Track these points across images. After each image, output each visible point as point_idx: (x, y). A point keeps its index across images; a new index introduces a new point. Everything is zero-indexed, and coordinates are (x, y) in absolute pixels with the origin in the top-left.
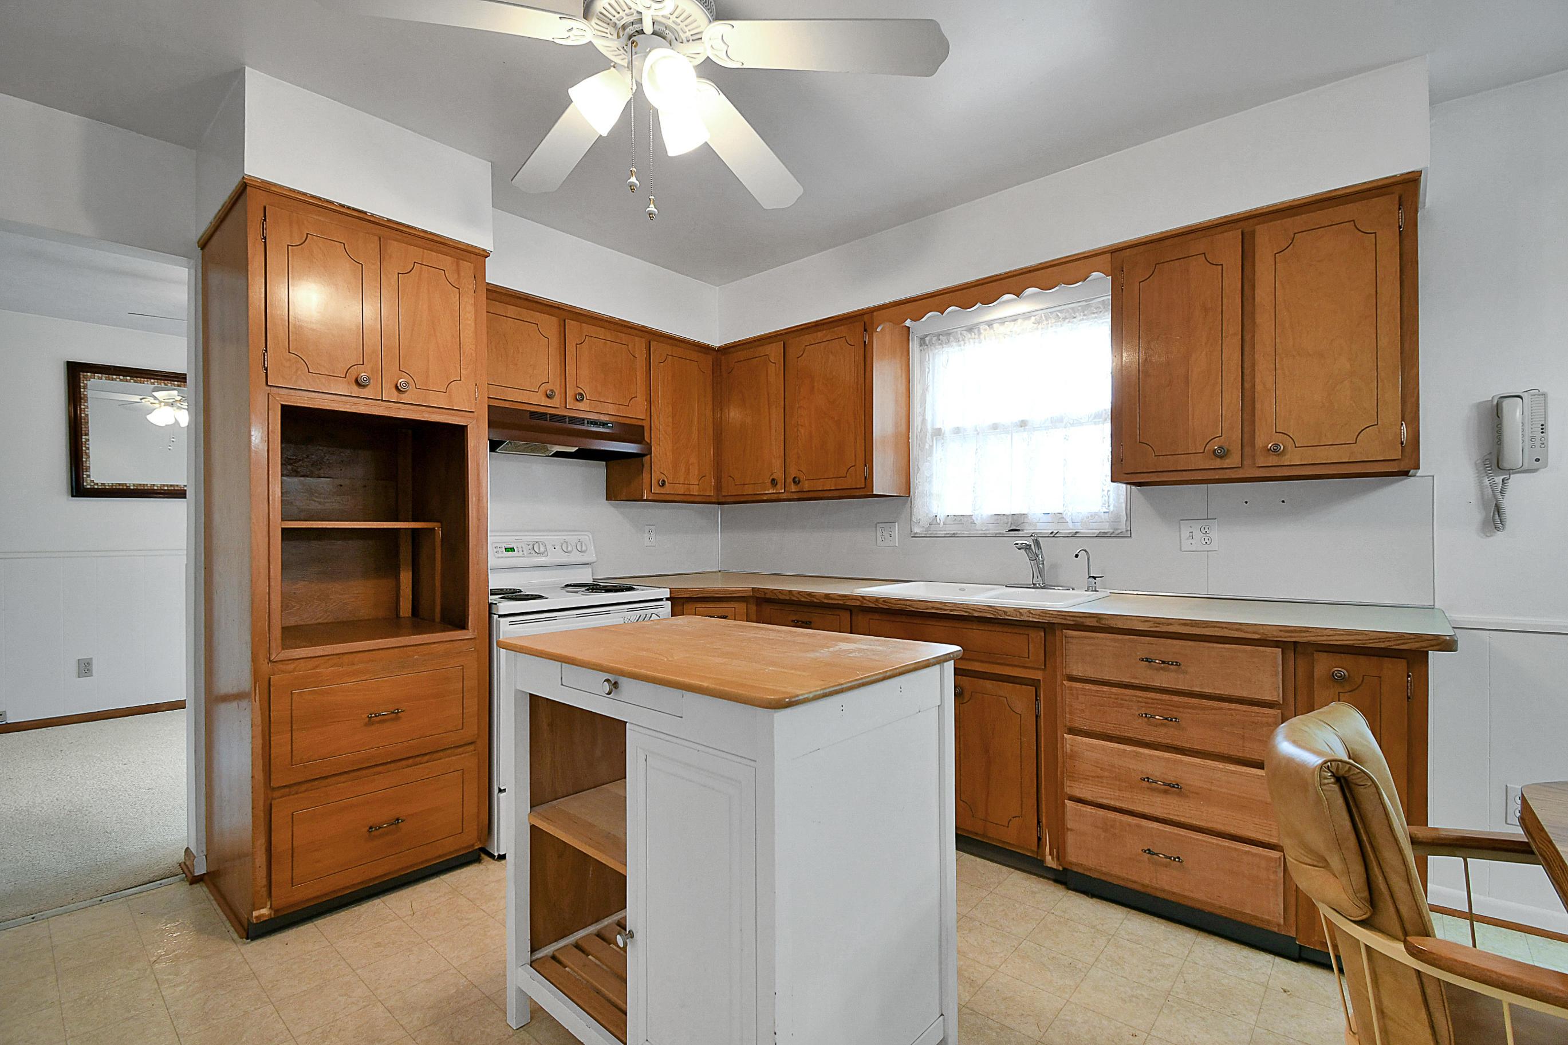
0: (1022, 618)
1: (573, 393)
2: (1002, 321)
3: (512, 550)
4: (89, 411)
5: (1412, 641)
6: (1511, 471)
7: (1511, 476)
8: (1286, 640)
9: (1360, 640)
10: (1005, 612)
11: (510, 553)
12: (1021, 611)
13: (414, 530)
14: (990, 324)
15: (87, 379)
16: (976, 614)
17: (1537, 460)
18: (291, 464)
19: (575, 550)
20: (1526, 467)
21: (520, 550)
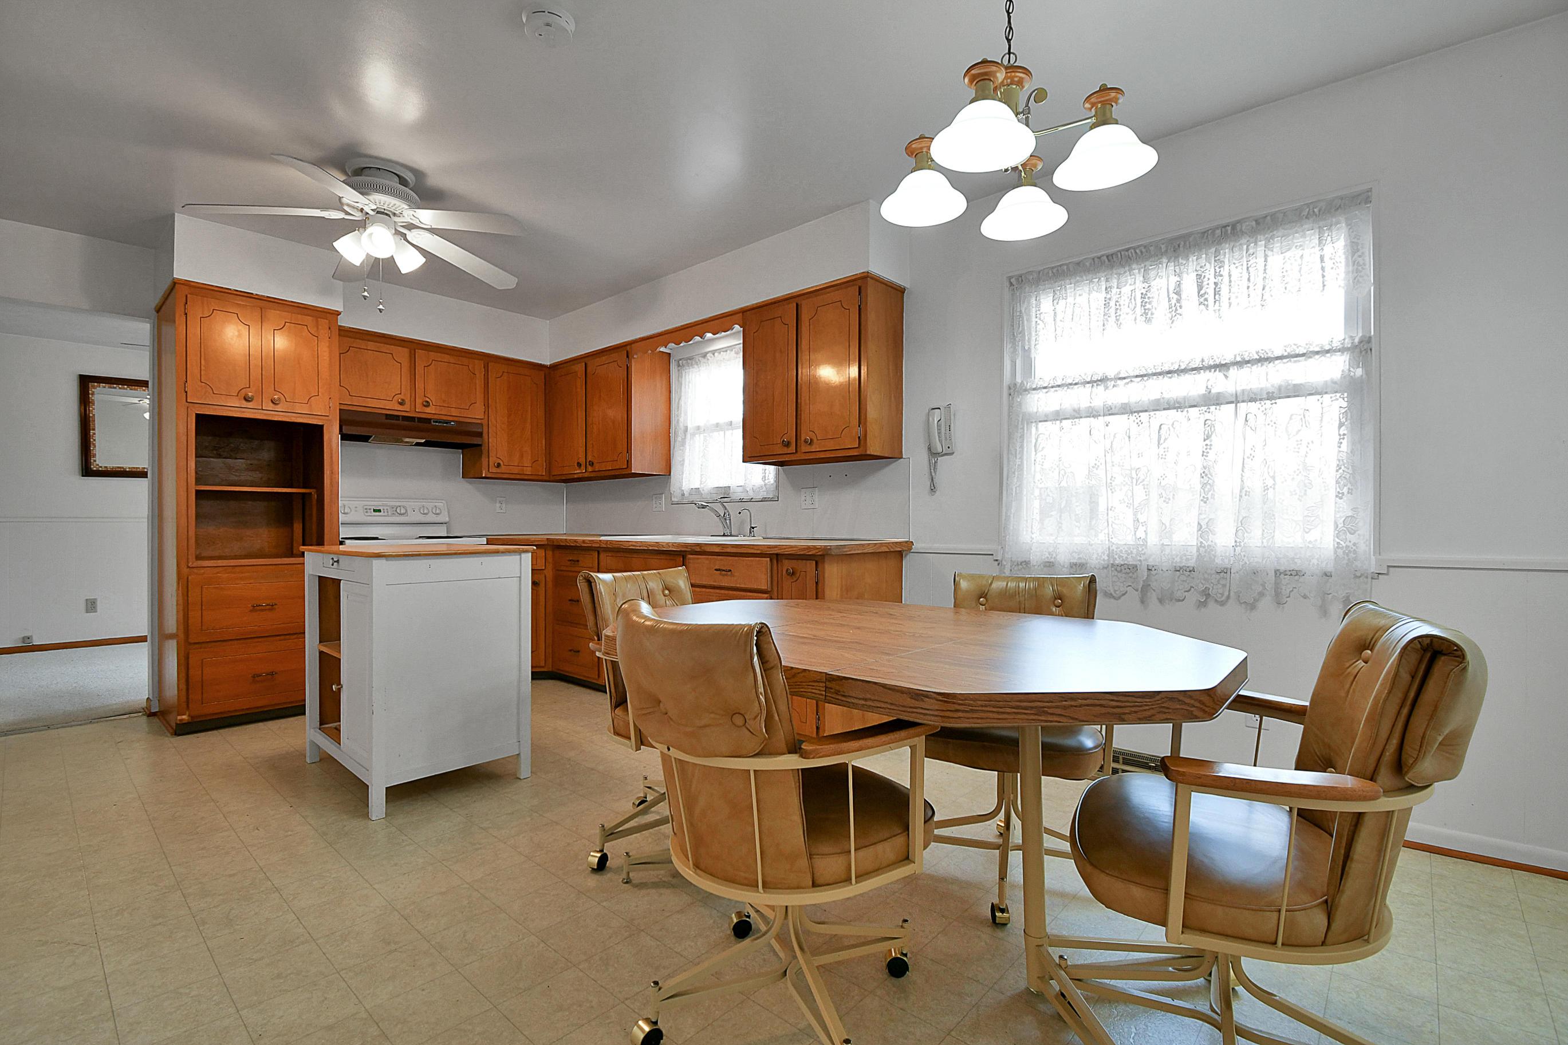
1: (421, 401)
2: (719, 350)
3: (379, 511)
4: (95, 412)
6: (939, 455)
11: (377, 513)
13: (304, 494)
14: (713, 352)
15: (94, 387)
16: (650, 548)
17: (949, 447)
18: (216, 450)
19: (431, 513)
20: (944, 452)
21: (386, 511)
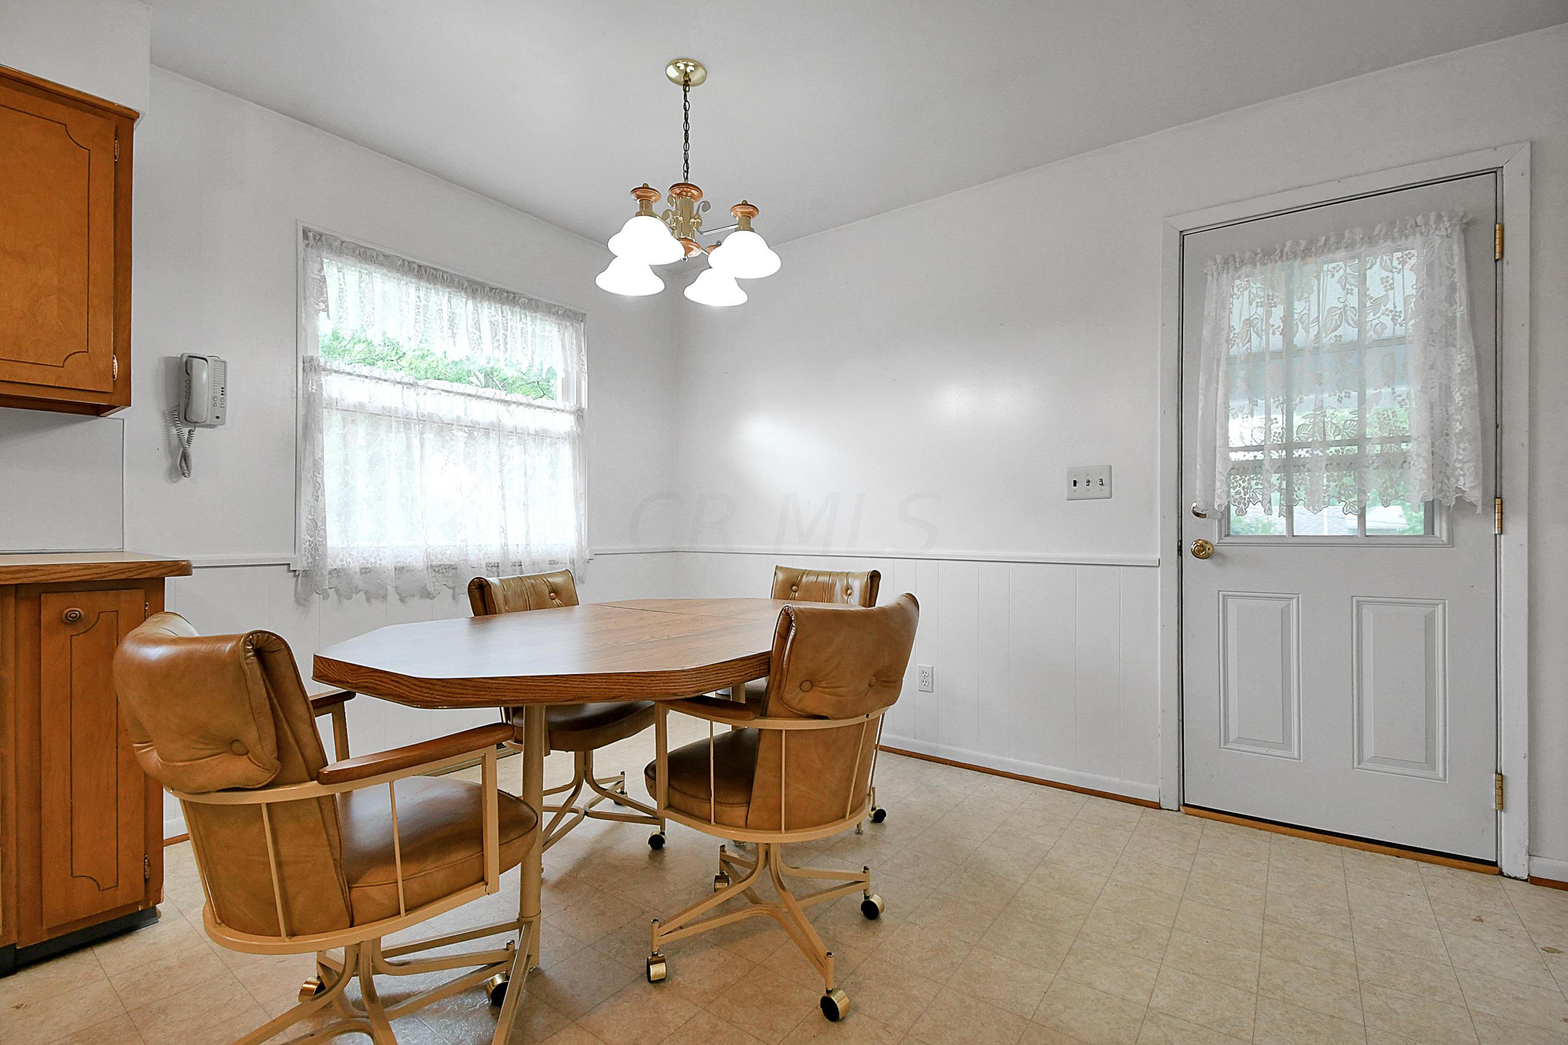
5: (153, 568)
6: (197, 424)
7: (197, 429)
8: (7, 583)
9: (98, 574)
17: (218, 417)
20: (208, 422)
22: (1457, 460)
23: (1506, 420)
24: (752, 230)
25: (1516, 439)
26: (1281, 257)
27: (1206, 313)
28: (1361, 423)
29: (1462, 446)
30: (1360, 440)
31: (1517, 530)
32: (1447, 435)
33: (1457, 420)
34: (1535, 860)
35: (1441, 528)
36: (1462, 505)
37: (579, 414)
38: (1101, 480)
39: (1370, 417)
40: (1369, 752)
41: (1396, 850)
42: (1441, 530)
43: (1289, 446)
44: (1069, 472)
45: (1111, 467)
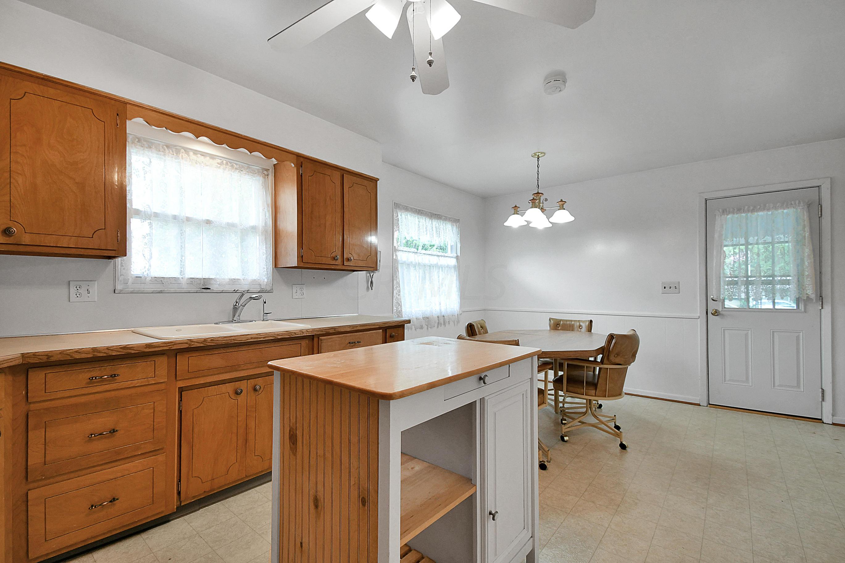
0: (304, 335)
10: (295, 333)
12: (303, 331)
22: (806, 284)
23: (823, 270)
24: (564, 209)
25: (827, 278)
26: (744, 211)
27: (716, 228)
28: (773, 270)
29: (808, 279)
30: (773, 276)
31: (827, 309)
32: (803, 275)
33: (806, 271)
34: (835, 417)
35: (802, 307)
36: (809, 299)
37: (457, 257)
38: (676, 287)
39: (777, 268)
40: (777, 383)
41: (787, 416)
42: (801, 307)
43: (747, 277)
44: (662, 283)
45: (679, 282)
